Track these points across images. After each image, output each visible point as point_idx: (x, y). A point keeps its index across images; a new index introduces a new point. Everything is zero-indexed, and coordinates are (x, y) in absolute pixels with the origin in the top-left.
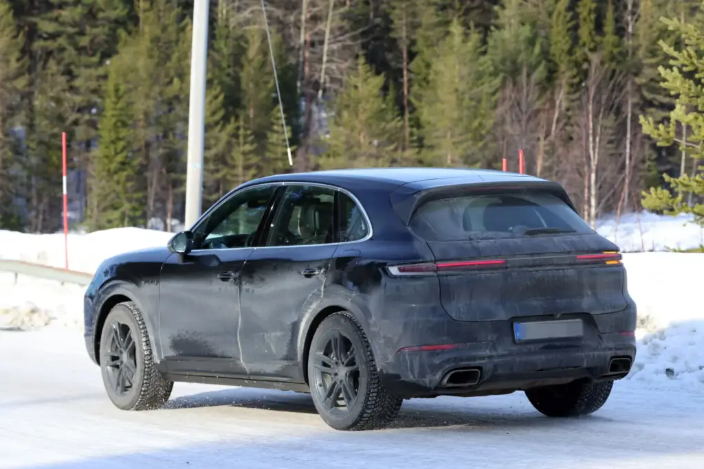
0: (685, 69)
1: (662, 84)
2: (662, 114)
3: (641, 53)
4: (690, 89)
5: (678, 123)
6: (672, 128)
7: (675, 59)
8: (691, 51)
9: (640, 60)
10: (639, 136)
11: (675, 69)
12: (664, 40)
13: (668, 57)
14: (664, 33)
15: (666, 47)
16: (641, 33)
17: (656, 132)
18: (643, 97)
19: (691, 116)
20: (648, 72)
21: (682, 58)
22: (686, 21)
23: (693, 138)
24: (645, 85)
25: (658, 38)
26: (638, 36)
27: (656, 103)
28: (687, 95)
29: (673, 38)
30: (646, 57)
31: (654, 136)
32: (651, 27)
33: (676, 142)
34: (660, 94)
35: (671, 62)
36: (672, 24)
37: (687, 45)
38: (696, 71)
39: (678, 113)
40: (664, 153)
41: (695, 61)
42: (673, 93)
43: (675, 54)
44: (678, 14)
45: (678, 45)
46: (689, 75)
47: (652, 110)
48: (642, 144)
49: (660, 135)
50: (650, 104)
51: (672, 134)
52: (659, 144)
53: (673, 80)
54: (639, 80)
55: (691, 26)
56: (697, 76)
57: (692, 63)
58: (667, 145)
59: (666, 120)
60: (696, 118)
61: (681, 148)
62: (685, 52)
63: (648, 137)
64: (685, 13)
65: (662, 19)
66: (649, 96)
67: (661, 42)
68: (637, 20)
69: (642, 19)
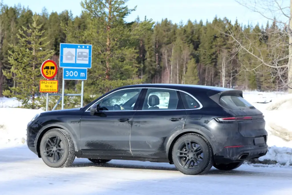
0: (14, 58)
1: (9, 62)
2: (9, 70)
3: (3, 54)
4: (16, 63)
5: (13, 72)
6: (11, 74)
7: (12, 55)
8: (17, 53)
9: (3, 56)
10: (2, 76)
11: (12, 58)
12: (9, 50)
13: (10, 55)
14: (10, 49)
15: (10, 52)
16: (3, 48)
17: (7, 75)
18: (4, 66)
19: (16, 71)
20: (5, 59)
21: (14, 55)
22: (15, 45)
23: (16, 77)
24: (4, 62)
25: (8, 50)
26: (3, 49)
27: (7, 67)
28: (15, 65)
29: (12, 50)
30: (5, 55)
31: (6, 76)
32: (6, 47)
33: (12, 78)
34: (8, 65)
35: (11, 56)
36: (11, 46)
37: (15, 52)
38: (18, 59)
39: (13, 69)
40: (9, 81)
41: (18, 56)
42: (11, 64)
43: (12, 54)
44: (13, 44)
45: (13, 52)
46: (16, 60)
47: (6, 69)
48: (3, 79)
49: (8, 76)
50: (6, 68)
51: (11, 75)
52: (7, 78)
53: (11, 61)
54: (2, 61)
55: (16, 47)
56: (18, 60)
57: (17, 57)
58: (10, 78)
59: (10, 72)
60: (17, 71)
61: (13, 80)
62: (15, 54)
63: (5, 77)
64: (15, 44)
65: (9, 44)
66: (5, 65)
67: (8, 51)
68: (2, 45)
69: (4, 45)
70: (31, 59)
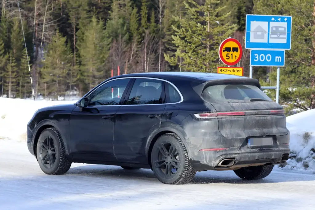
0: (181, 36)
1: (173, 42)
2: (172, 53)
3: (165, 30)
4: (183, 44)
5: (178, 56)
6: (176, 59)
7: (177, 32)
8: (184, 29)
9: (164, 33)
10: (164, 62)
11: (178, 36)
12: (173, 25)
13: (175, 31)
14: (174, 22)
15: (174, 28)
16: (165, 22)
17: (170, 60)
18: (165, 47)
19: (183, 54)
20: (167, 37)
21: (180, 32)
22: (182, 18)
23: (184, 62)
24: (166, 42)
25: (171, 24)
26: (164, 23)
27: (170, 49)
28: (182, 46)
29: (177, 24)
30: (167, 31)
31: (169, 61)
32: (168, 20)
33: (177, 64)
34: (171, 46)
35: (176, 33)
36: (176, 19)
37: (182, 27)
38: (185, 37)
39: (178, 53)
40: (173, 69)
41: (185, 33)
42: (177, 45)
43: (178, 30)
44: (179, 15)
45: (179, 27)
46: (183, 39)
47: (169, 52)
48: (165, 65)
49: (171, 61)
50: (168, 49)
51: (176, 61)
52: (171, 65)
53: (177, 40)
54: (163, 40)
55: (183, 20)
56: (186, 39)
57: (184, 34)
58: (175, 65)
59: (174, 55)
60: (185, 55)
61: (179, 66)
62: (181, 30)
63: (167, 62)
64: (181, 15)
65: (173, 16)
66: (167, 46)
67: (172, 26)
68: (163, 17)
69: (165, 17)
70: (204, 37)
